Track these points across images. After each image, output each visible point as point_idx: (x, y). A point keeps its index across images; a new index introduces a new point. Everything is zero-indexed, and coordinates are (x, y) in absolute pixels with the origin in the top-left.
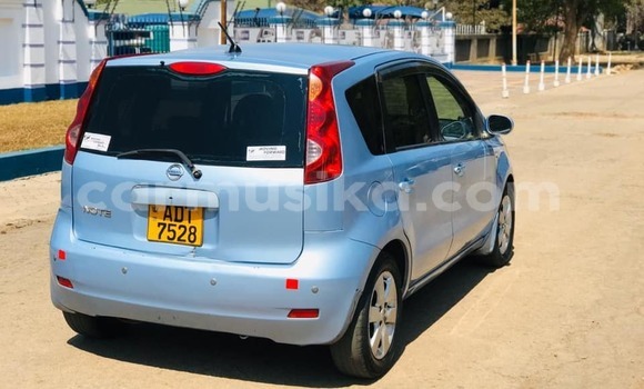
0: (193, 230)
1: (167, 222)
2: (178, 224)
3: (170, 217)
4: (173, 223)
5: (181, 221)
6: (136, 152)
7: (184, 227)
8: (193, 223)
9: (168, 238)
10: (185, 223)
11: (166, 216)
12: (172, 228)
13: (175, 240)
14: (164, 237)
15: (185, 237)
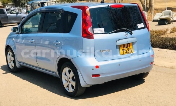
0: (130, 49)
1: (124, 48)
2: (127, 48)
3: (125, 47)
4: (126, 48)
5: (127, 47)
6: (115, 31)
7: (128, 49)
8: (130, 47)
9: (126, 53)
10: (128, 48)
11: (124, 47)
12: (126, 50)
13: (127, 53)
14: (124, 53)
15: (129, 51)
